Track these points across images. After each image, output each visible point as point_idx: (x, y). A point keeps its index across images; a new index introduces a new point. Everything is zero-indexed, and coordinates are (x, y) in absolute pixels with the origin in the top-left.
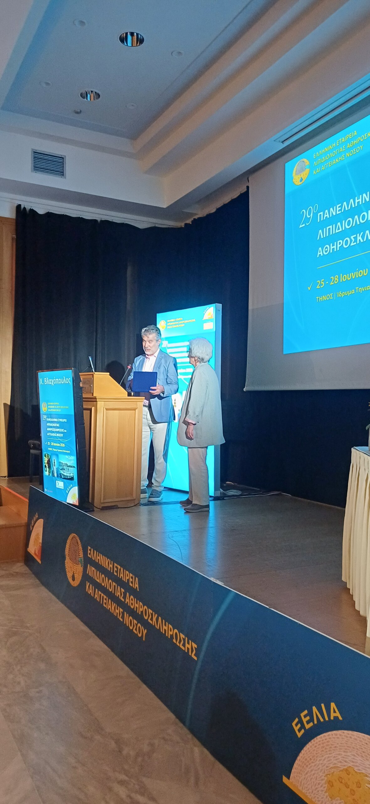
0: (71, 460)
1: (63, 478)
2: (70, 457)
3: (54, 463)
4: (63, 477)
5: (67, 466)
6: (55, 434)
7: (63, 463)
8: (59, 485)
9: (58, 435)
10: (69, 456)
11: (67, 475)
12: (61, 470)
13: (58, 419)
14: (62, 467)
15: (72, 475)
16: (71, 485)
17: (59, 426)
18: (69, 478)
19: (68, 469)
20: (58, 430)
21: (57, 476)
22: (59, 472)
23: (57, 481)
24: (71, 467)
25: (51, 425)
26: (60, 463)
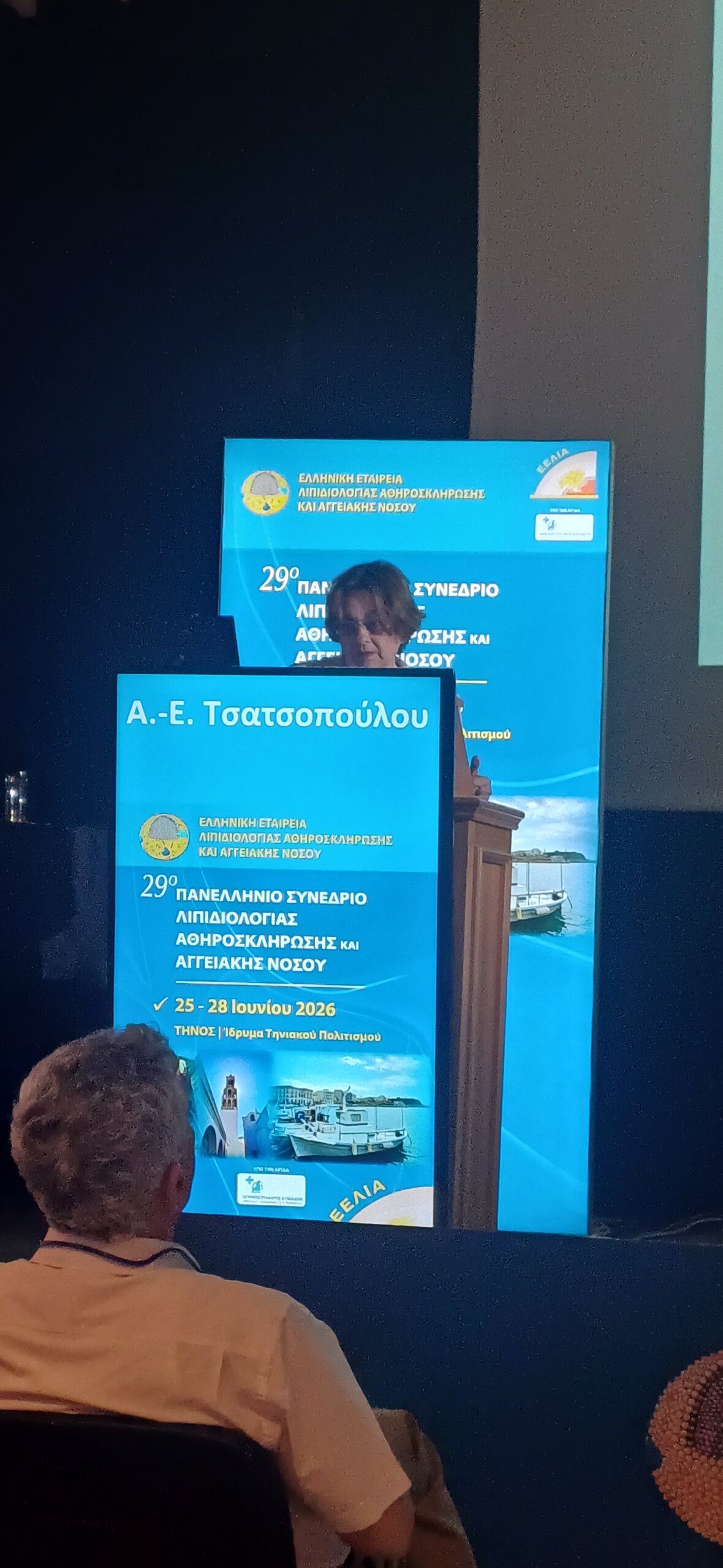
0: (388, 1073)
1: (303, 1159)
2: (378, 1060)
3: (230, 1092)
4: (298, 1154)
5: (350, 1103)
6: (257, 960)
7: (315, 1089)
8: (262, 1193)
9: (273, 964)
10: (369, 1056)
11: (346, 1140)
12: (290, 1121)
13: (290, 893)
14: (304, 1109)
15: (387, 1139)
16: (376, 1182)
17: (291, 923)
18: (355, 1153)
19: (356, 1117)
20: (282, 941)
21: (253, 1151)
22: (272, 1134)
23: (242, 1178)
24: (391, 1103)
25: (216, 919)
26: (281, 1095)
